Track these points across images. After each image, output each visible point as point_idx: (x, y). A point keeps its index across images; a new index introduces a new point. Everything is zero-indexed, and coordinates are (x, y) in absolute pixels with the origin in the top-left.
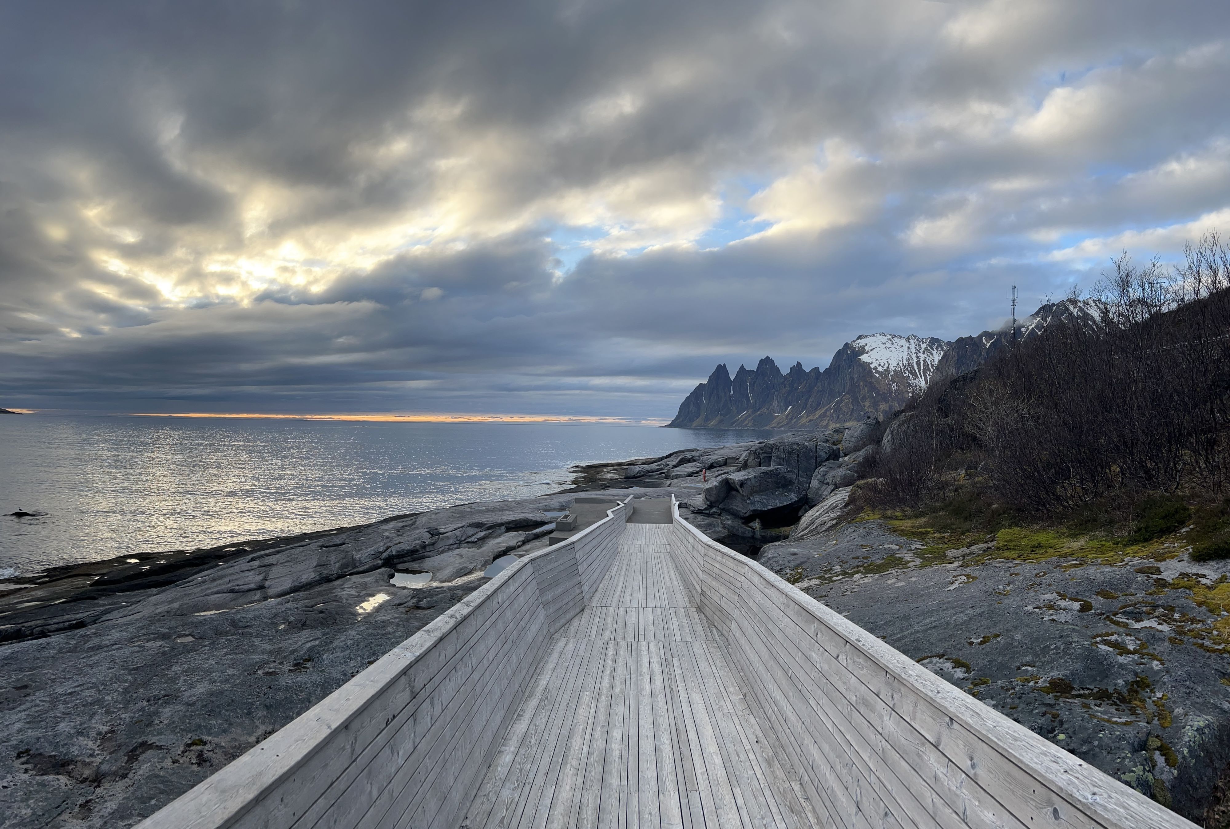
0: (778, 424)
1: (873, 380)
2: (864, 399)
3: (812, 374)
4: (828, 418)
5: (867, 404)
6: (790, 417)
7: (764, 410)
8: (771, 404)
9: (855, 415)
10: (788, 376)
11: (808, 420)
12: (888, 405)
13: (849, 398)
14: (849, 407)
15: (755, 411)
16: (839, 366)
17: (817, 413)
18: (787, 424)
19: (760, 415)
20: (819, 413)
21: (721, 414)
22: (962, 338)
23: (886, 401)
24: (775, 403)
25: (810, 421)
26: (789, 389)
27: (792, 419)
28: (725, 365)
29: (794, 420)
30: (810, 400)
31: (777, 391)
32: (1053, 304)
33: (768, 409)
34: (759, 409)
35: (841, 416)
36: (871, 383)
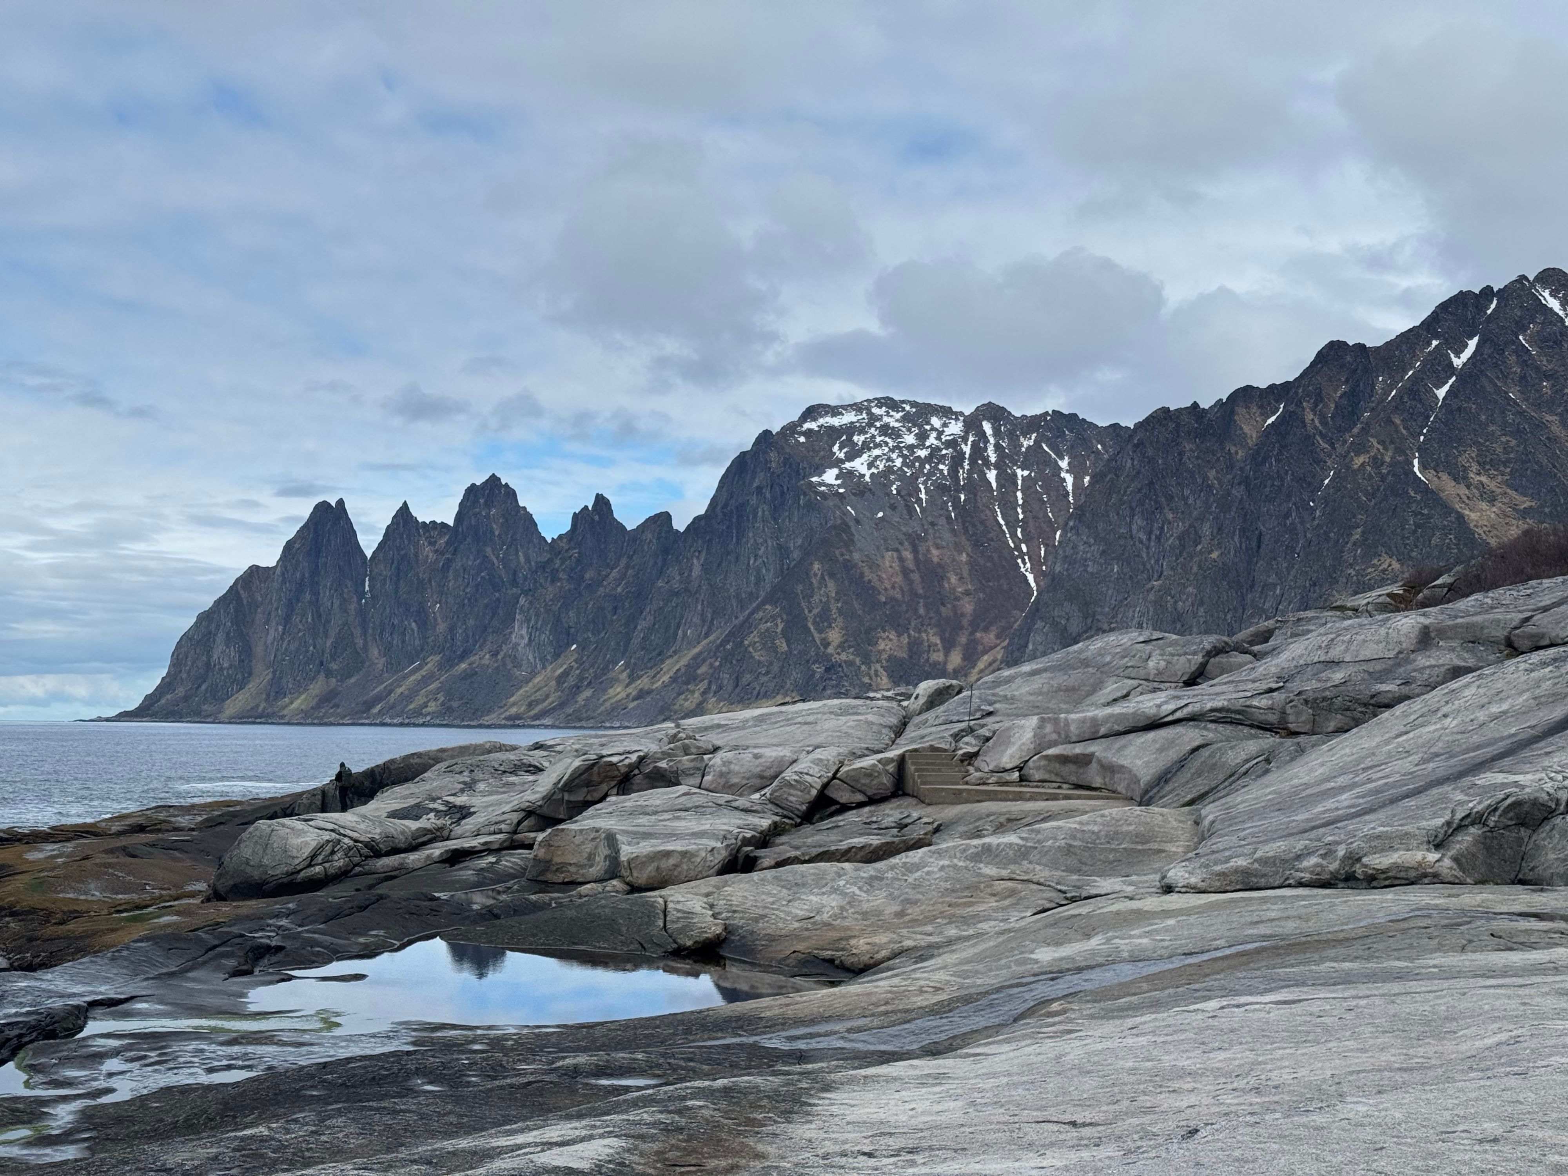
0: (530, 705)
1: (856, 556)
2: (824, 620)
3: (649, 535)
4: (703, 686)
5: (835, 636)
6: (571, 680)
7: (482, 658)
8: (506, 640)
9: (796, 675)
10: (564, 544)
11: (632, 690)
12: (905, 640)
13: (773, 618)
14: (774, 649)
15: (448, 663)
16: (741, 508)
17: (665, 666)
18: (562, 705)
19: (468, 676)
20: (671, 667)
21: (329, 674)
22: (1165, 411)
23: (901, 629)
24: (520, 634)
25: (641, 694)
26: (567, 586)
27: (577, 688)
28: (341, 502)
29: (588, 693)
30: (642, 625)
31: (526, 593)
32: (1487, 292)
33: (495, 654)
34: (462, 658)
35: (748, 677)
36: (848, 566)
